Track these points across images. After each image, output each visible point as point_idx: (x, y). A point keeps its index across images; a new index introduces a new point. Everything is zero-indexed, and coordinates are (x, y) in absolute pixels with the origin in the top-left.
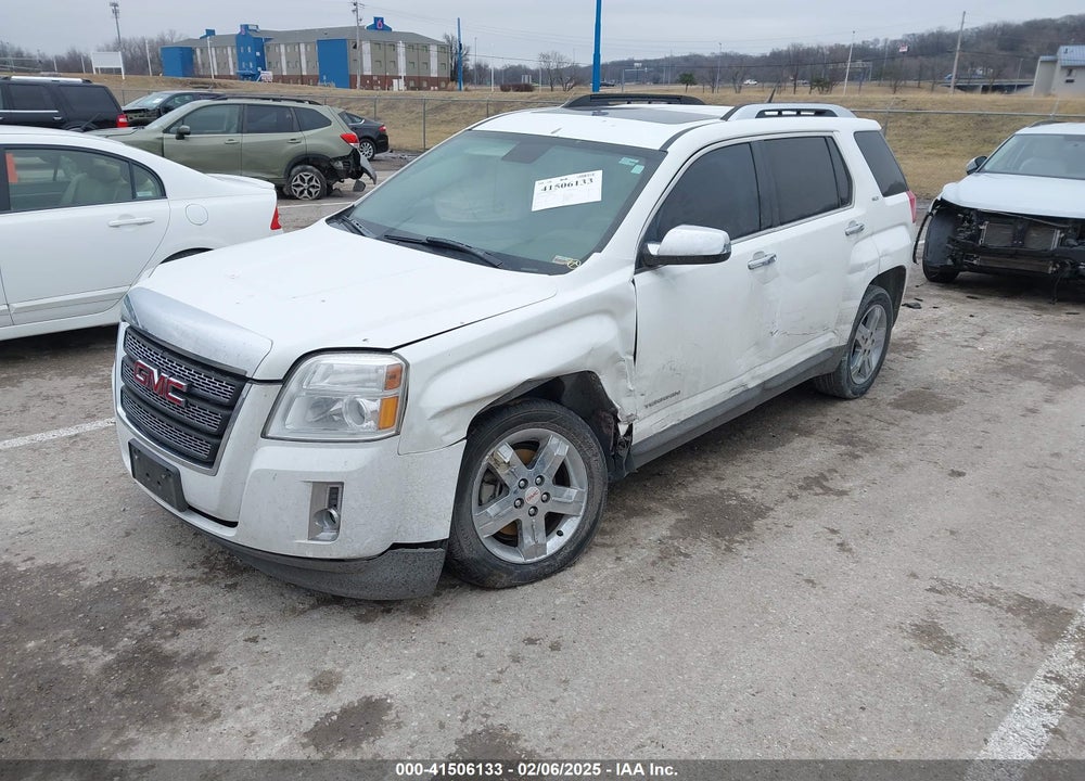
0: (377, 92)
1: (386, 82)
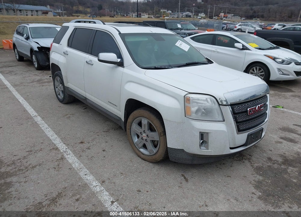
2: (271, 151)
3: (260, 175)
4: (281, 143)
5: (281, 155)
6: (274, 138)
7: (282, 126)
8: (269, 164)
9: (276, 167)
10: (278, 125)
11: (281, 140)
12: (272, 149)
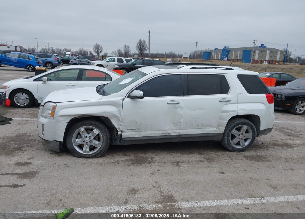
0: (259, 65)
1: (262, 62)
2: (33, 151)
3: (32, 139)
4: (29, 159)
5: (25, 151)
6: (37, 160)
7: (37, 177)
8: (30, 144)
9: (25, 144)
10: (42, 177)
11: (29, 161)
12: (33, 152)
